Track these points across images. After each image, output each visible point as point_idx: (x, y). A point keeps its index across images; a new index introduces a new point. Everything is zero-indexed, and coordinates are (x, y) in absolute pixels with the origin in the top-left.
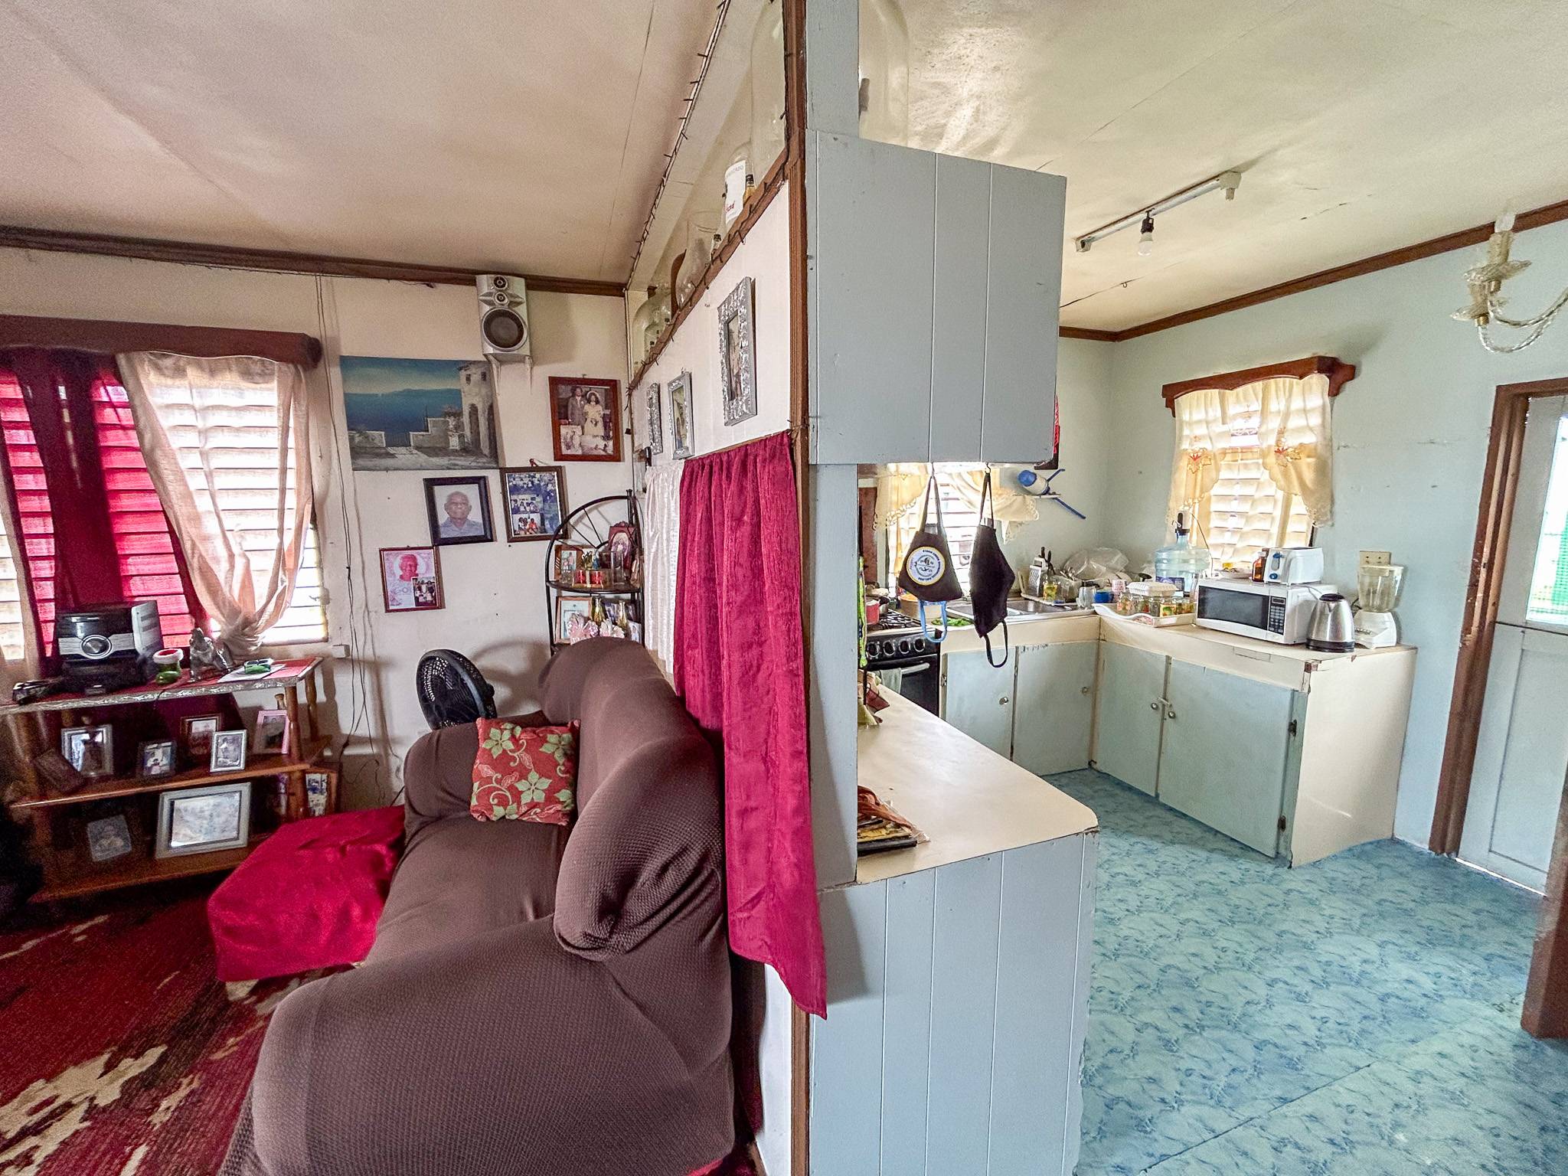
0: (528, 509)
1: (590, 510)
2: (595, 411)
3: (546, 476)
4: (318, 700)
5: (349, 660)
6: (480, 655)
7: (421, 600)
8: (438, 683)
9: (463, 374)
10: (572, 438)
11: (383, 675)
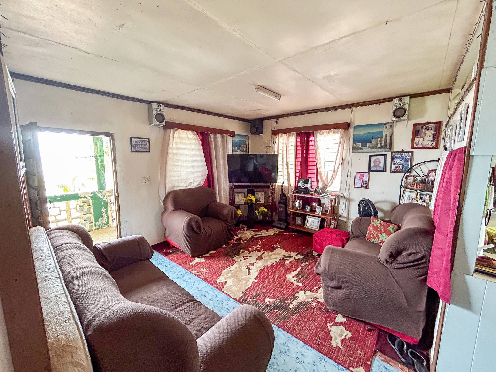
0: (398, 164)
1: (421, 165)
2: (430, 133)
3: (407, 154)
4: (336, 205)
5: (343, 197)
6: (376, 203)
7: (363, 186)
8: (364, 207)
9: (385, 126)
10: (419, 142)
11: (351, 202)
